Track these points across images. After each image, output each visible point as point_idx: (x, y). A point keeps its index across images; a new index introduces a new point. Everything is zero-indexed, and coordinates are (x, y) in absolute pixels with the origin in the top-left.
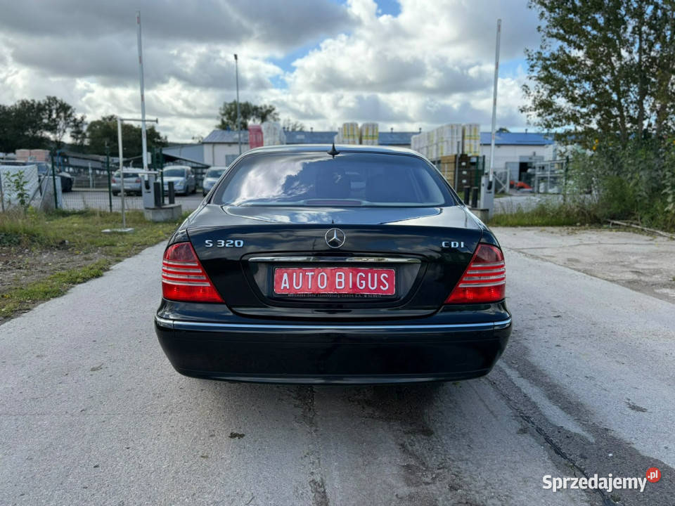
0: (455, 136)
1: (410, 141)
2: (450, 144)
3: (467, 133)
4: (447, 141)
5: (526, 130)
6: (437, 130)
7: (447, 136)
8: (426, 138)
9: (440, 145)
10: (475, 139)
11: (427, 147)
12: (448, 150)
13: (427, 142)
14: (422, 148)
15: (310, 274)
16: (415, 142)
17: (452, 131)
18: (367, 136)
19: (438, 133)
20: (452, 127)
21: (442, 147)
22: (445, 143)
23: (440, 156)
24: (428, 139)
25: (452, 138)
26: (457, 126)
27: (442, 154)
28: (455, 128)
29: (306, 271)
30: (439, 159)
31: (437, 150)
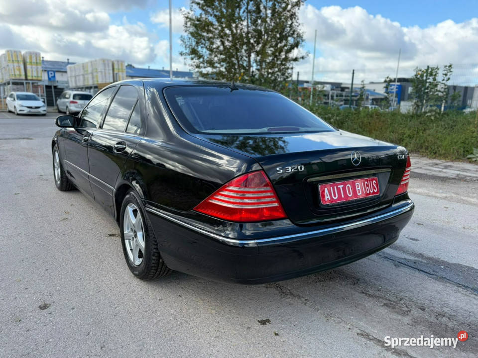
0: (107, 68)
1: (66, 69)
2: (104, 74)
3: (116, 67)
4: (101, 72)
5: (149, 67)
6: (91, 62)
7: (100, 68)
8: (81, 68)
9: (95, 74)
10: (122, 72)
11: (83, 75)
12: (103, 79)
13: (82, 70)
14: (79, 76)
15: (341, 187)
16: (71, 71)
17: (104, 64)
18: (31, 62)
19: (92, 64)
20: (104, 61)
21: (97, 76)
22: (99, 73)
23: (96, 83)
24: (83, 69)
25: (105, 69)
26: (108, 60)
27: (97, 81)
28: (106, 62)
29: (337, 185)
30: (95, 85)
31: (93, 78)
